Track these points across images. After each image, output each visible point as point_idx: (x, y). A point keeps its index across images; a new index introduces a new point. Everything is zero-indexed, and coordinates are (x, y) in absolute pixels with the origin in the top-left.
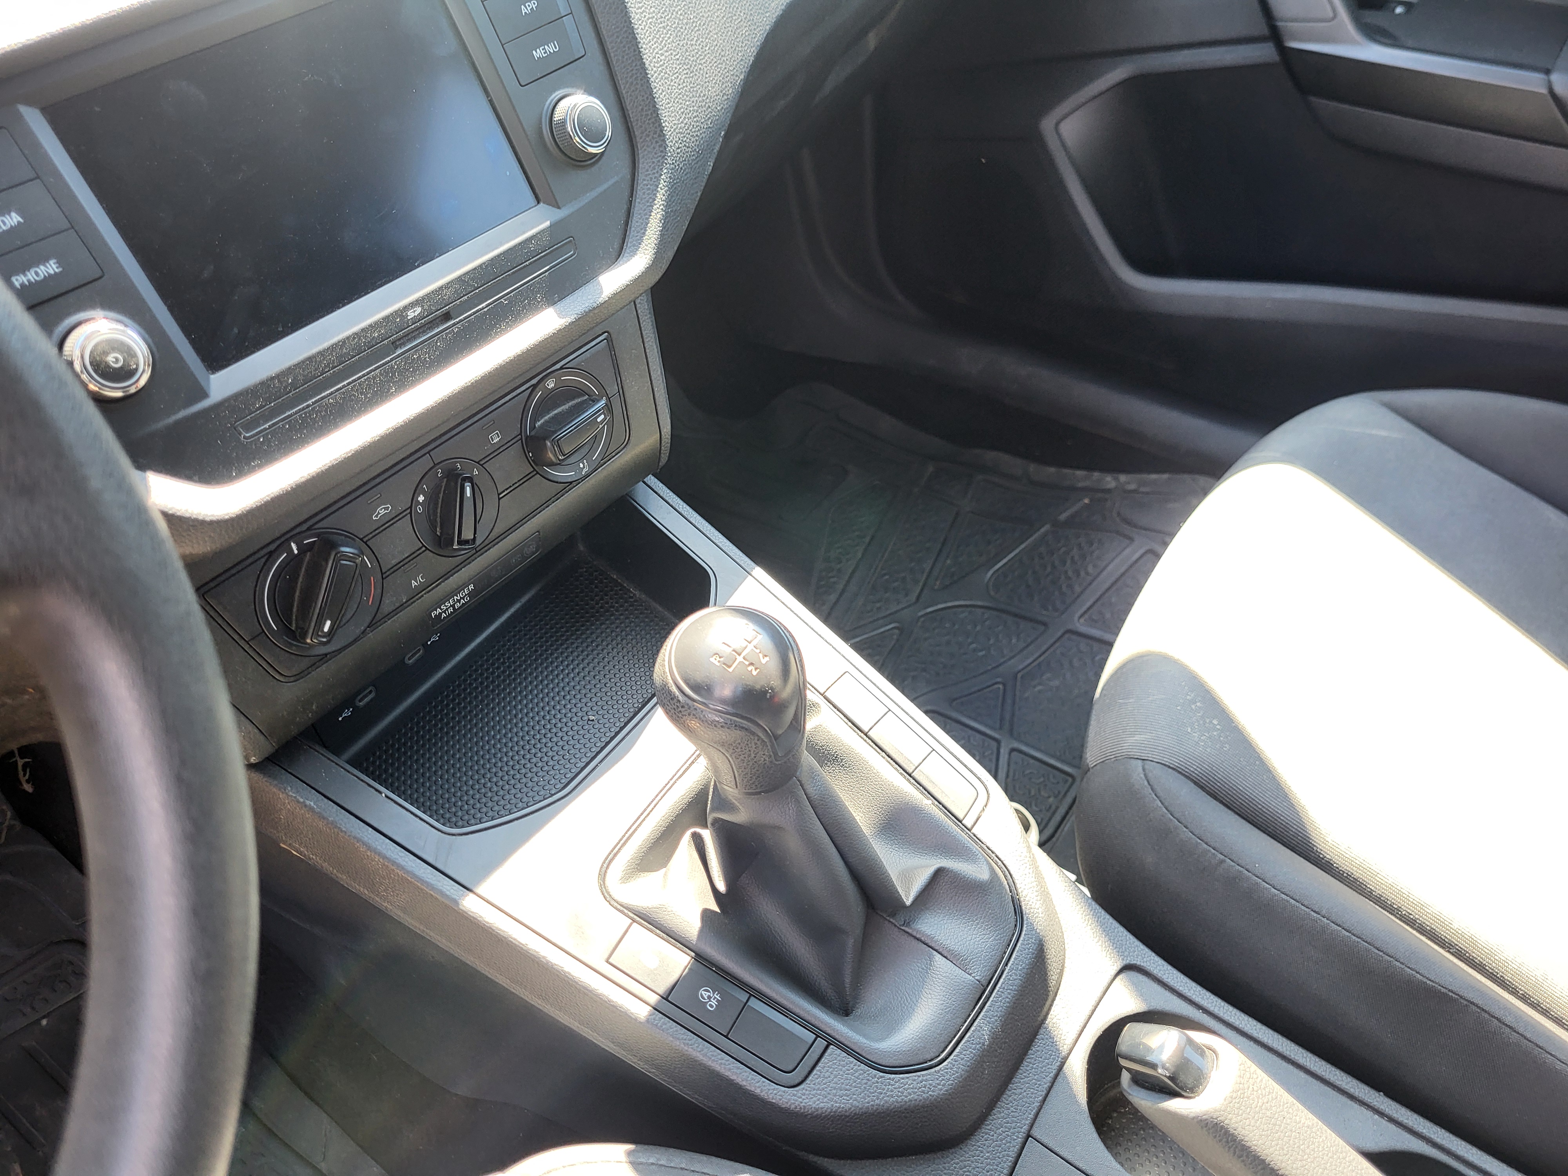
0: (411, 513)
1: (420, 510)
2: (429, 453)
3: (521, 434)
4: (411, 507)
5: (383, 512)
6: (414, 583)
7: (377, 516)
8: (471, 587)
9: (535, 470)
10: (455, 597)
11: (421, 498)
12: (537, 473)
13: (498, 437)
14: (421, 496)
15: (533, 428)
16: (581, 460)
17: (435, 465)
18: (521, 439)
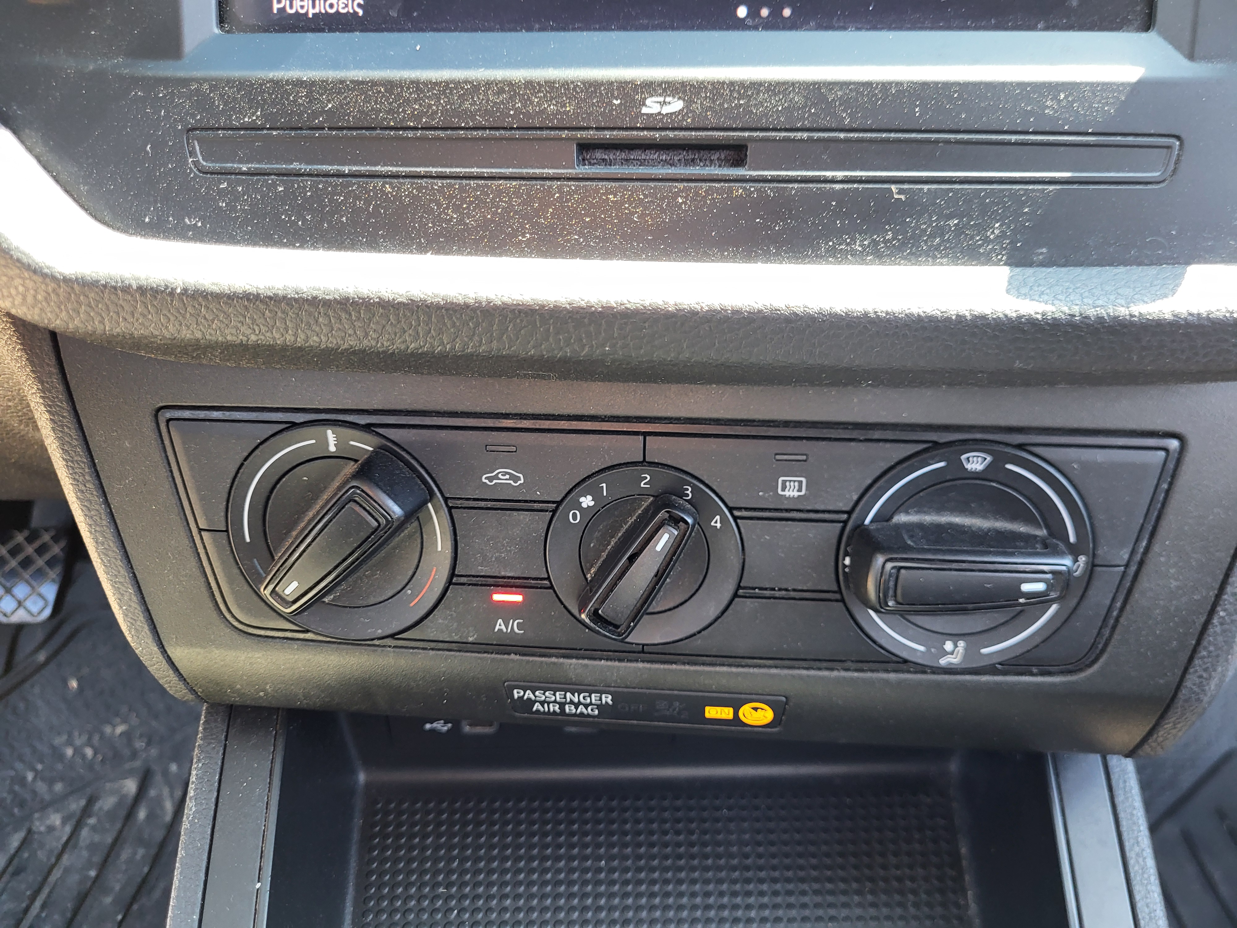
0: (554, 512)
1: (575, 518)
2: (645, 434)
3: (850, 513)
4: (559, 503)
5: (504, 479)
6: (500, 625)
7: (490, 479)
8: (607, 699)
9: (840, 591)
10: (569, 695)
11: (587, 501)
12: (843, 600)
13: (800, 490)
14: (589, 498)
15: (883, 517)
16: (955, 637)
17: (644, 462)
18: (845, 522)
